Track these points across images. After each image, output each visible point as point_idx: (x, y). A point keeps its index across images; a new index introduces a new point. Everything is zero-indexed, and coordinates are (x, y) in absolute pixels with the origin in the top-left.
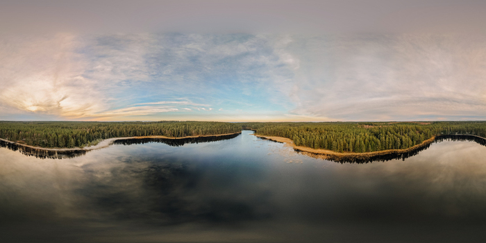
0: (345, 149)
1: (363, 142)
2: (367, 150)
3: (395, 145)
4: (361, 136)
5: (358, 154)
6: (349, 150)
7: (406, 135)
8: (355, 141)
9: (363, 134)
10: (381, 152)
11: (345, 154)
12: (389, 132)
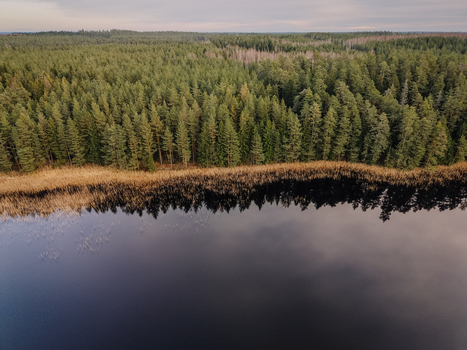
0: (161, 156)
1: (229, 125)
2: (247, 158)
3: (361, 143)
4: (221, 95)
5: (212, 171)
6: (177, 158)
7: (428, 103)
8: (201, 119)
9: (230, 90)
10: (297, 166)
11: (163, 175)
12: (342, 86)
